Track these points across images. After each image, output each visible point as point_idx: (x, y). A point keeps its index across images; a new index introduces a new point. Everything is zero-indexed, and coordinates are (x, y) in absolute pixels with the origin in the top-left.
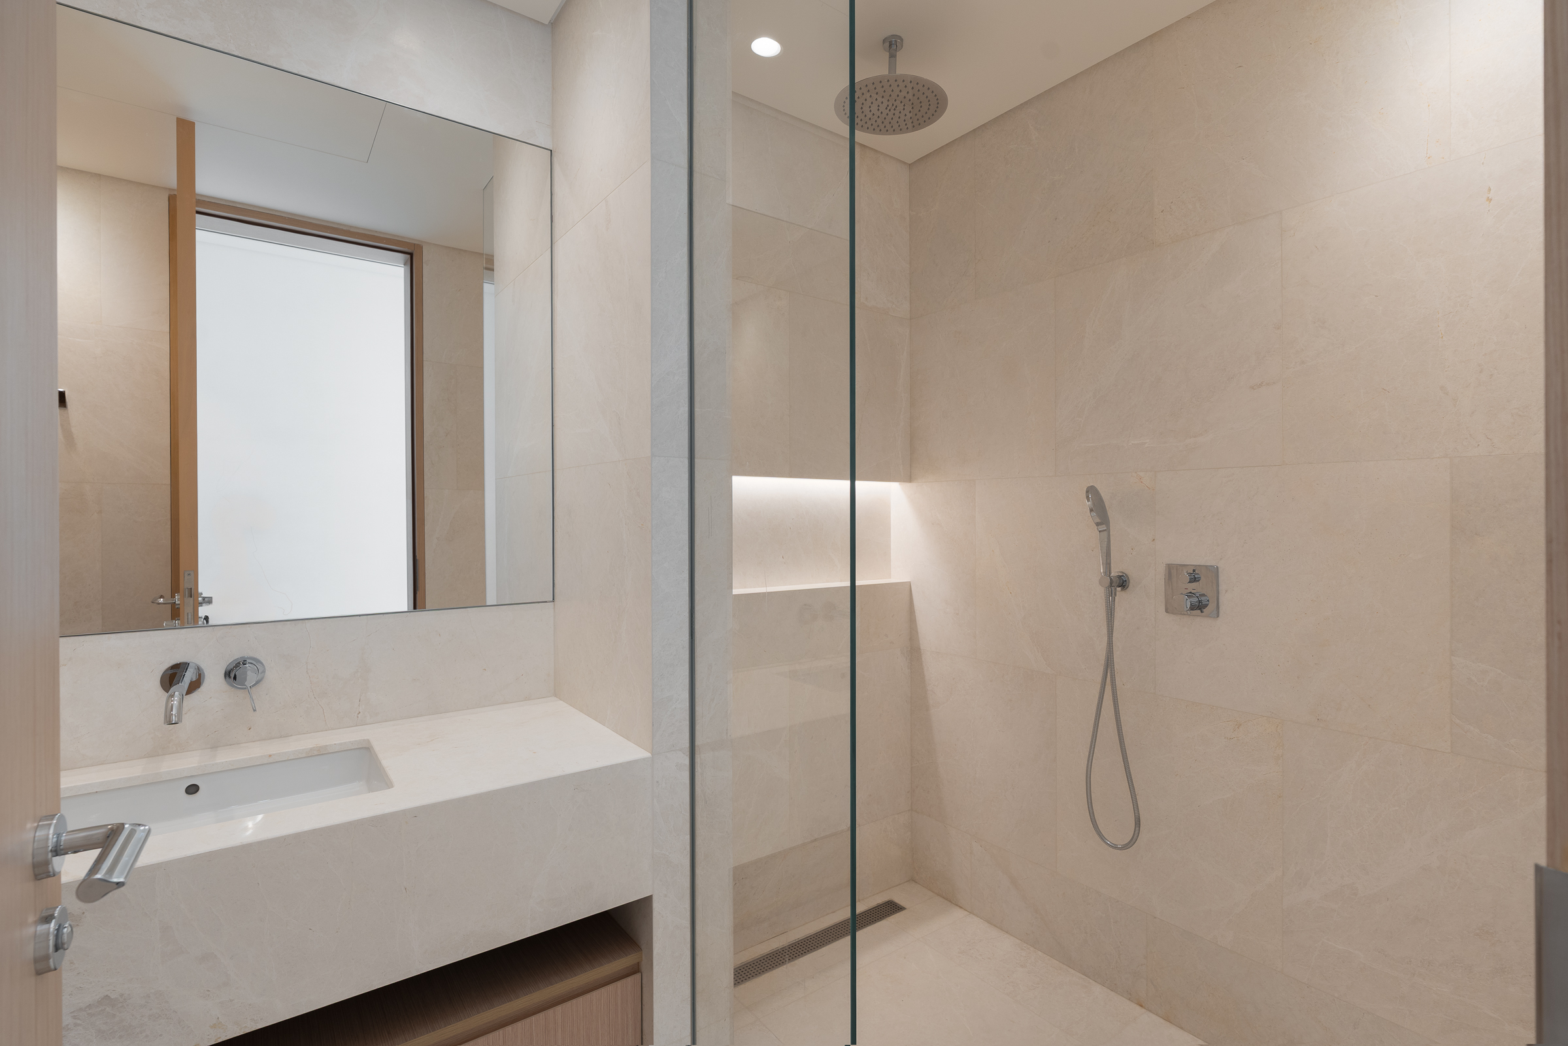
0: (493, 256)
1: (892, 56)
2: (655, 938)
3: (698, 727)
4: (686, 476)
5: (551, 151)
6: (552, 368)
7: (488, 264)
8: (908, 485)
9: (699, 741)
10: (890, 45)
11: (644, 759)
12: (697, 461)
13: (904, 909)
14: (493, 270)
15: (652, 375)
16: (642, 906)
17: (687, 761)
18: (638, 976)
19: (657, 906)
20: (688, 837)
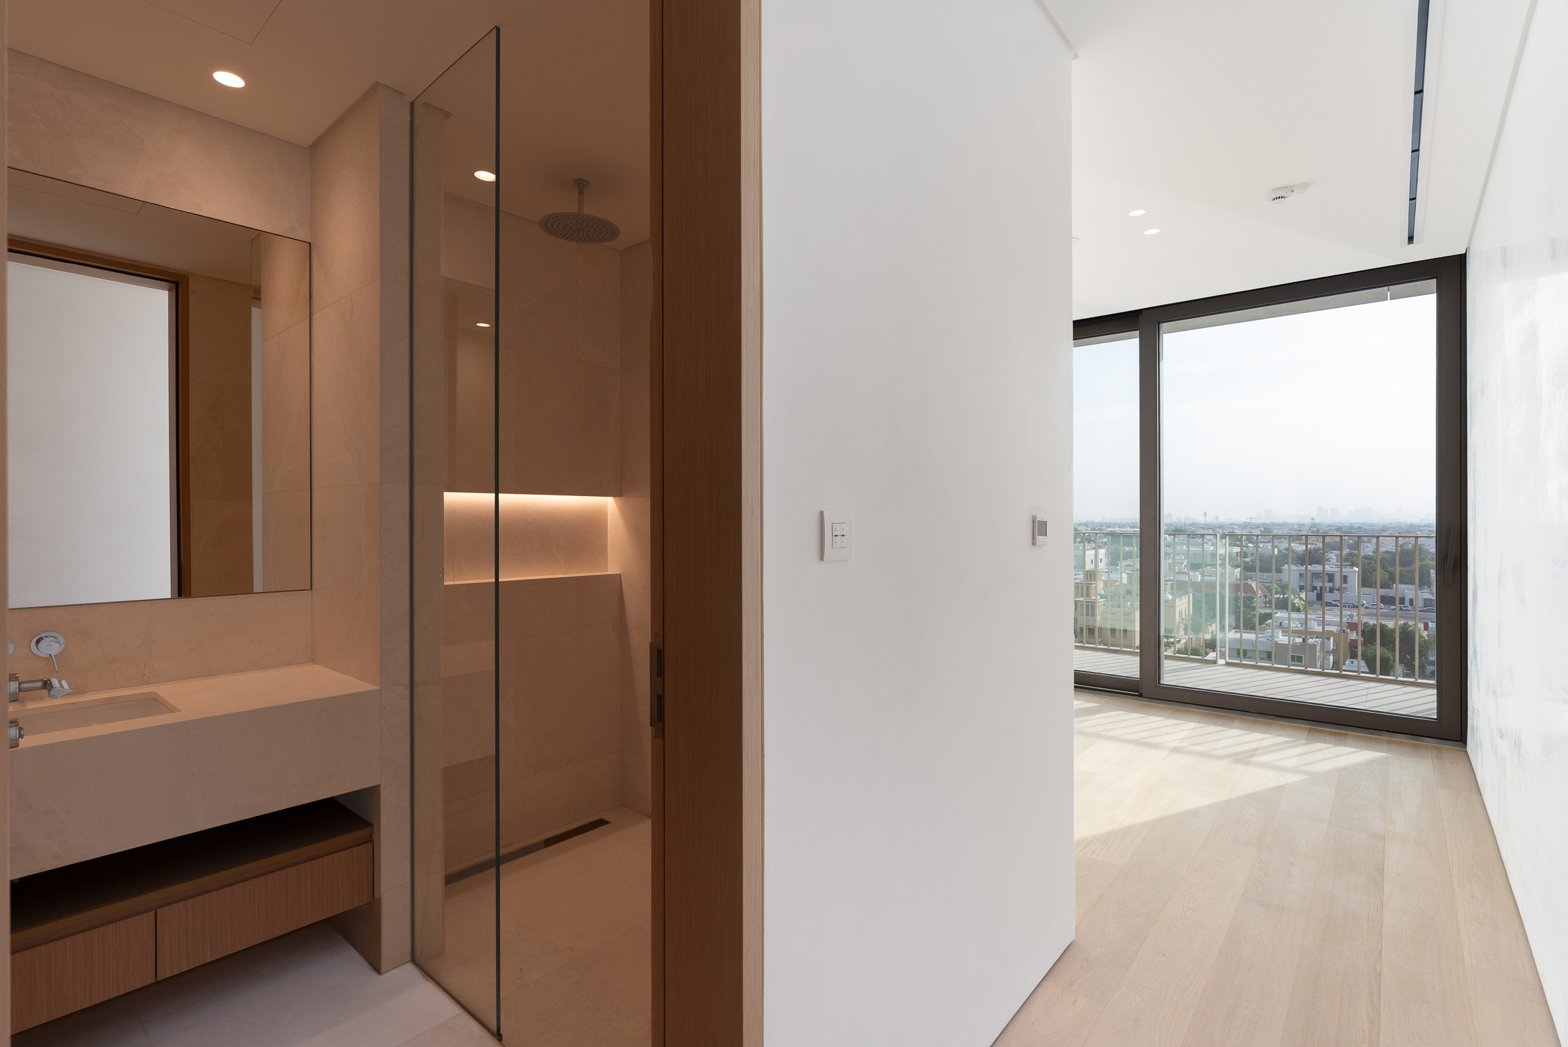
0: (260, 287)
1: (581, 193)
2: (382, 814)
3: (416, 670)
4: (407, 496)
5: (310, 243)
6: (311, 411)
7: (256, 295)
8: (619, 498)
9: (416, 679)
10: (579, 184)
11: (373, 691)
12: (416, 486)
13: (610, 823)
14: (260, 299)
15: (381, 428)
16: (370, 795)
17: (408, 693)
18: (371, 844)
19: (384, 792)
20: (408, 745)
